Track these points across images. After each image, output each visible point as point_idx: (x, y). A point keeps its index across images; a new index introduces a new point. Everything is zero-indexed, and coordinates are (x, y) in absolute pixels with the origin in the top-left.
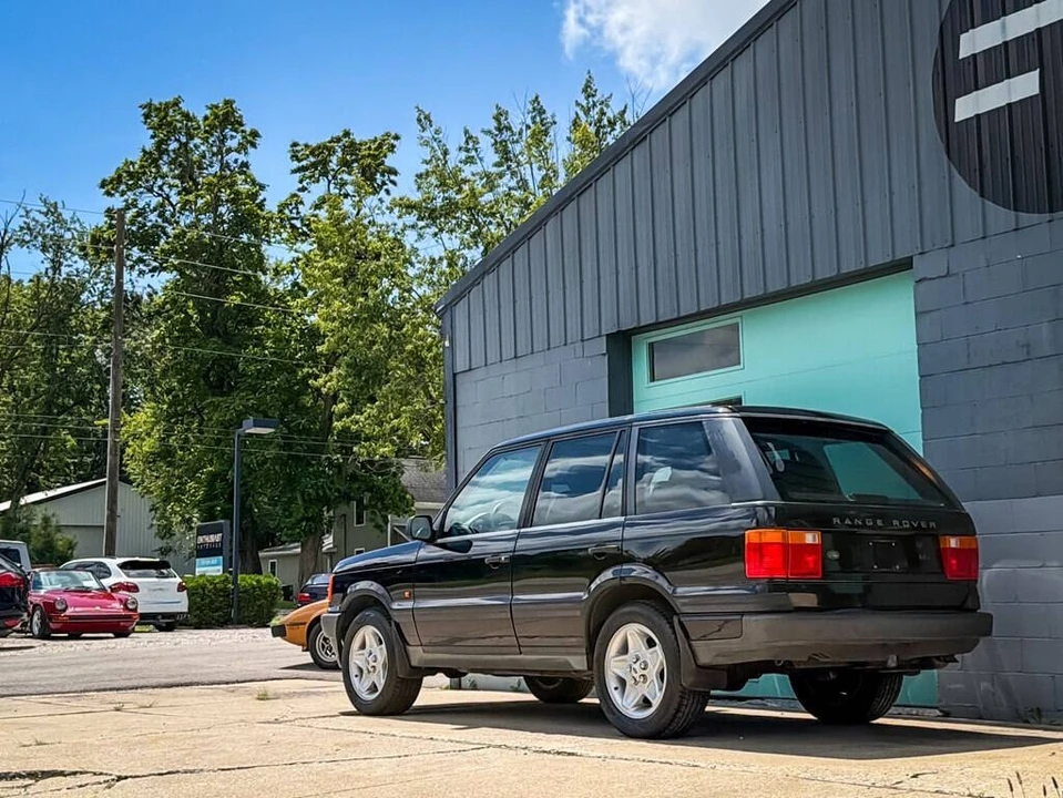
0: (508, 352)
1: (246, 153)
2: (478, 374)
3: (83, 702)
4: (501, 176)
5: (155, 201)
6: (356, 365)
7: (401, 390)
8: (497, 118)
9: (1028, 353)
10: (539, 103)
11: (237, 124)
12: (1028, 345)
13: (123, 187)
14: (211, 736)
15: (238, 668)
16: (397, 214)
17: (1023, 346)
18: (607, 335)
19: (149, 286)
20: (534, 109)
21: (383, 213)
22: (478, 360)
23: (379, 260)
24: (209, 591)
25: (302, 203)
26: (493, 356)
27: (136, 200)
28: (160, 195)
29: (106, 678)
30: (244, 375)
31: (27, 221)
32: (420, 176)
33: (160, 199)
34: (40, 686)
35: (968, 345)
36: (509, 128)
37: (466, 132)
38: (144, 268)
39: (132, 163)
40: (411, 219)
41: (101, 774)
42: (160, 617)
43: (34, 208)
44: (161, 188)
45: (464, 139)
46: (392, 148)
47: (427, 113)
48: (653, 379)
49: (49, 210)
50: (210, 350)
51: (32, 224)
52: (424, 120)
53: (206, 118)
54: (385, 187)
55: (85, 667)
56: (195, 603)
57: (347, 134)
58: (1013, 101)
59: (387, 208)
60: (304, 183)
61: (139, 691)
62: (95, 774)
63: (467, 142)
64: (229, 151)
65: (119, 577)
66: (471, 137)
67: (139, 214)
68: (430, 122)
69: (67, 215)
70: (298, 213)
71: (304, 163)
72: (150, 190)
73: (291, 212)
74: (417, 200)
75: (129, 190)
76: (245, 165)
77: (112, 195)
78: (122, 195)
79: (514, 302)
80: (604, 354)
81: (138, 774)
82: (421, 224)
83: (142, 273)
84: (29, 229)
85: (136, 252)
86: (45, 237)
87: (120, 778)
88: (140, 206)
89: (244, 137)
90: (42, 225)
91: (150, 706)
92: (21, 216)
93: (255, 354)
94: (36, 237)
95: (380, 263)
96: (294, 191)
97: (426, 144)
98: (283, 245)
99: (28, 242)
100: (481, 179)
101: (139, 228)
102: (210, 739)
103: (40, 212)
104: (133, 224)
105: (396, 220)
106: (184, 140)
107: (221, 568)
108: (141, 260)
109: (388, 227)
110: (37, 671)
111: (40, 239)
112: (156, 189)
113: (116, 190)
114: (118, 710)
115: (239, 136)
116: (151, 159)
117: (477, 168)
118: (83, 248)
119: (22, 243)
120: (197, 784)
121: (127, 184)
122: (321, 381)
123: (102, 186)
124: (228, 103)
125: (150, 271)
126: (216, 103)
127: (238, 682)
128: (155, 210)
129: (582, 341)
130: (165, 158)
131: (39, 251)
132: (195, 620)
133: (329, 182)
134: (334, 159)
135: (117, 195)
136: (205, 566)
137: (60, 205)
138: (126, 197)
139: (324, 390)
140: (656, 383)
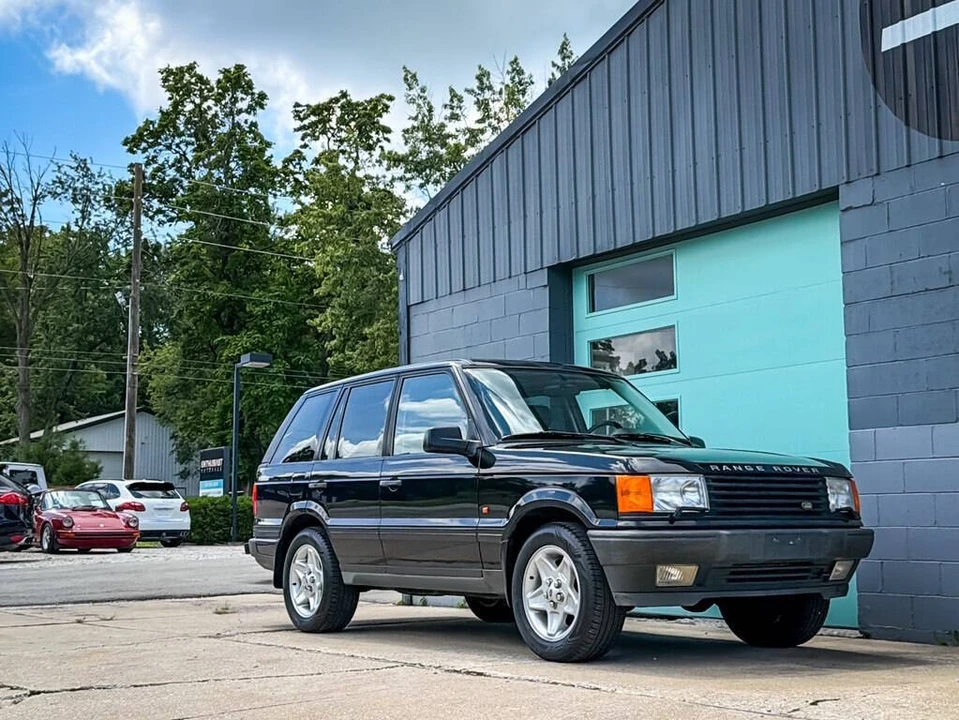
0: (457, 285)
1: (255, 114)
2: (431, 306)
3: (55, 614)
4: (482, 131)
5: (172, 157)
6: (348, 306)
7: (387, 328)
8: (479, 78)
9: (950, 280)
10: (517, 64)
11: (248, 87)
12: (950, 272)
13: (144, 145)
14: (145, 650)
15: (214, 583)
16: (386, 167)
17: (945, 273)
18: (548, 268)
19: (168, 235)
20: (514, 70)
21: (374, 165)
22: (429, 293)
23: (369, 209)
24: (211, 511)
25: (304, 159)
26: (443, 289)
27: (156, 157)
28: (177, 152)
29: (88, 591)
30: (251, 316)
31: (59, 175)
32: (406, 131)
33: (178, 155)
34: (23, 597)
35: (892, 272)
36: (490, 88)
37: (452, 90)
38: (164, 219)
39: (152, 122)
40: (398, 172)
41: (18, 688)
42: (164, 534)
43: (66, 163)
44: (178, 145)
45: (450, 97)
46: (386, 108)
47: (413, 72)
48: (592, 309)
49: (79, 165)
50: (219, 292)
51: (64, 178)
52: (410, 79)
53: (219, 82)
54: (379, 144)
55: (75, 580)
56: (197, 521)
57: (344, 95)
58: (938, 29)
59: (377, 161)
60: (306, 140)
61: (114, 603)
62: (12, 688)
63: (452, 100)
64: (240, 111)
65: (127, 497)
66: (455, 96)
67: (158, 170)
68: (416, 80)
69: (94, 170)
70: (301, 168)
71: (306, 122)
72: (169, 147)
73: (294, 167)
74: (404, 153)
75: (150, 147)
76: (254, 124)
77: (134, 152)
78: (143, 152)
79: (463, 237)
80: (545, 286)
81: (51, 689)
82: (408, 175)
83: (161, 223)
84: (61, 182)
85: (156, 204)
86: (75, 189)
87: (33, 693)
88: (160, 162)
89: (253, 99)
90: (73, 179)
91: (111, 619)
92: (54, 171)
93: (260, 296)
94: (67, 190)
95: (370, 212)
96: (297, 147)
97: (412, 101)
98: (289, 198)
99: (59, 195)
100: (465, 134)
101: (159, 182)
102: (143, 653)
103: (72, 168)
104: (154, 179)
105: (385, 173)
106: (198, 101)
107: (221, 490)
108: (159, 211)
109: (377, 178)
110: (27, 583)
111: (71, 191)
112: (174, 147)
113: (137, 147)
114: (79, 622)
115: (249, 98)
116: (168, 118)
117: (461, 125)
118: (107, 200)
119: (55, 195)
120: (102, 700)
121: (147, 142)
122: (317, 320)
123: (125, 144)
124: (240, 68)
125: (168, 221)
126: (227, 68)
127: (210, 596)
128: (173, 165)
129: (525, 273)
130: (182, 118)
131: (70, 203)
132: (197, 537)
133: (329, 139)
134: (334, 118)
135: (139, 152)
136: (208, 488)
137: (89, 161)
138: (147, 153)
139: (320, 329)
140: (595, 314)
